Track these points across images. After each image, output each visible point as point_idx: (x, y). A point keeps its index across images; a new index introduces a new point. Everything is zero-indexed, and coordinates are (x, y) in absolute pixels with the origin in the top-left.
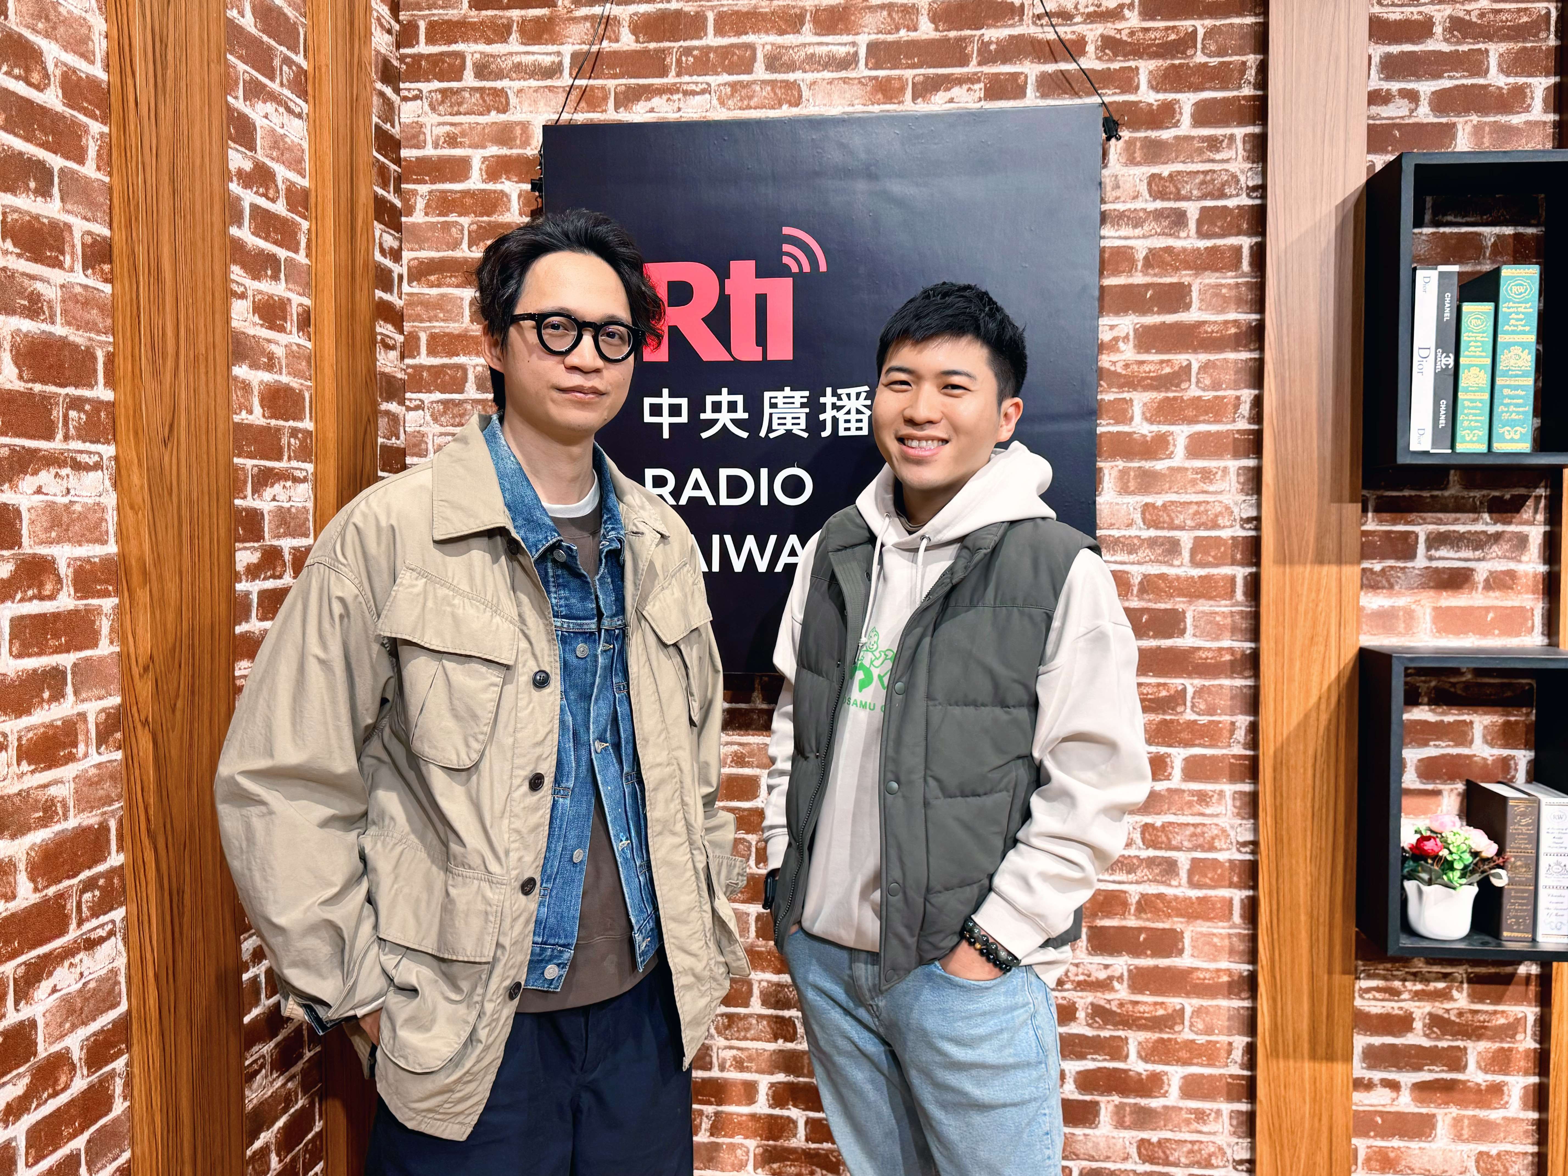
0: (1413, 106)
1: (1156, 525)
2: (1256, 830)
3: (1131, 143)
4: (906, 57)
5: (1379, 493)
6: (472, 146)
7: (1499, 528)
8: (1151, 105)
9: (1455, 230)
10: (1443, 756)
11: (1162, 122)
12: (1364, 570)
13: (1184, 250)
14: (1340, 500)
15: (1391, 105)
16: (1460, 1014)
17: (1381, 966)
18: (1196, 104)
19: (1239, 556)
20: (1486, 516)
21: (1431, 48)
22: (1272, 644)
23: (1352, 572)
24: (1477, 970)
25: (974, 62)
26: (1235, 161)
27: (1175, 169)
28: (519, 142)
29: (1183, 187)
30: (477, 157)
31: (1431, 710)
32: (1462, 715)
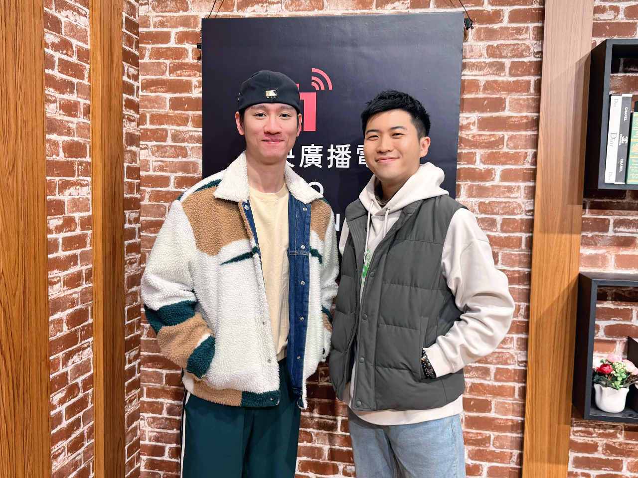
0: (616, 14)
1: (485, 213)
2: (527, 356)
3: (479, 30)
5: (592, 200)
6: (172, 27)
8: (489, 12)
9: (634, 75)
10: (617, 325)
11: (494, 20)
12: (583, 236)
13: (503, 82)
14: (573, 203)
15: (605, 14)
16: (620, 444)
17: (584, 421)
18: (511, 12)
19: (524, 228)
22: (537, 270)
23: (577, 238)
24: (629, 425)
26: (529, 40)
27: (500, 43)
28: (192, 25)
29: (503, 52)
30: (174, 32)
31: (612, 303)
32: (628, 306)
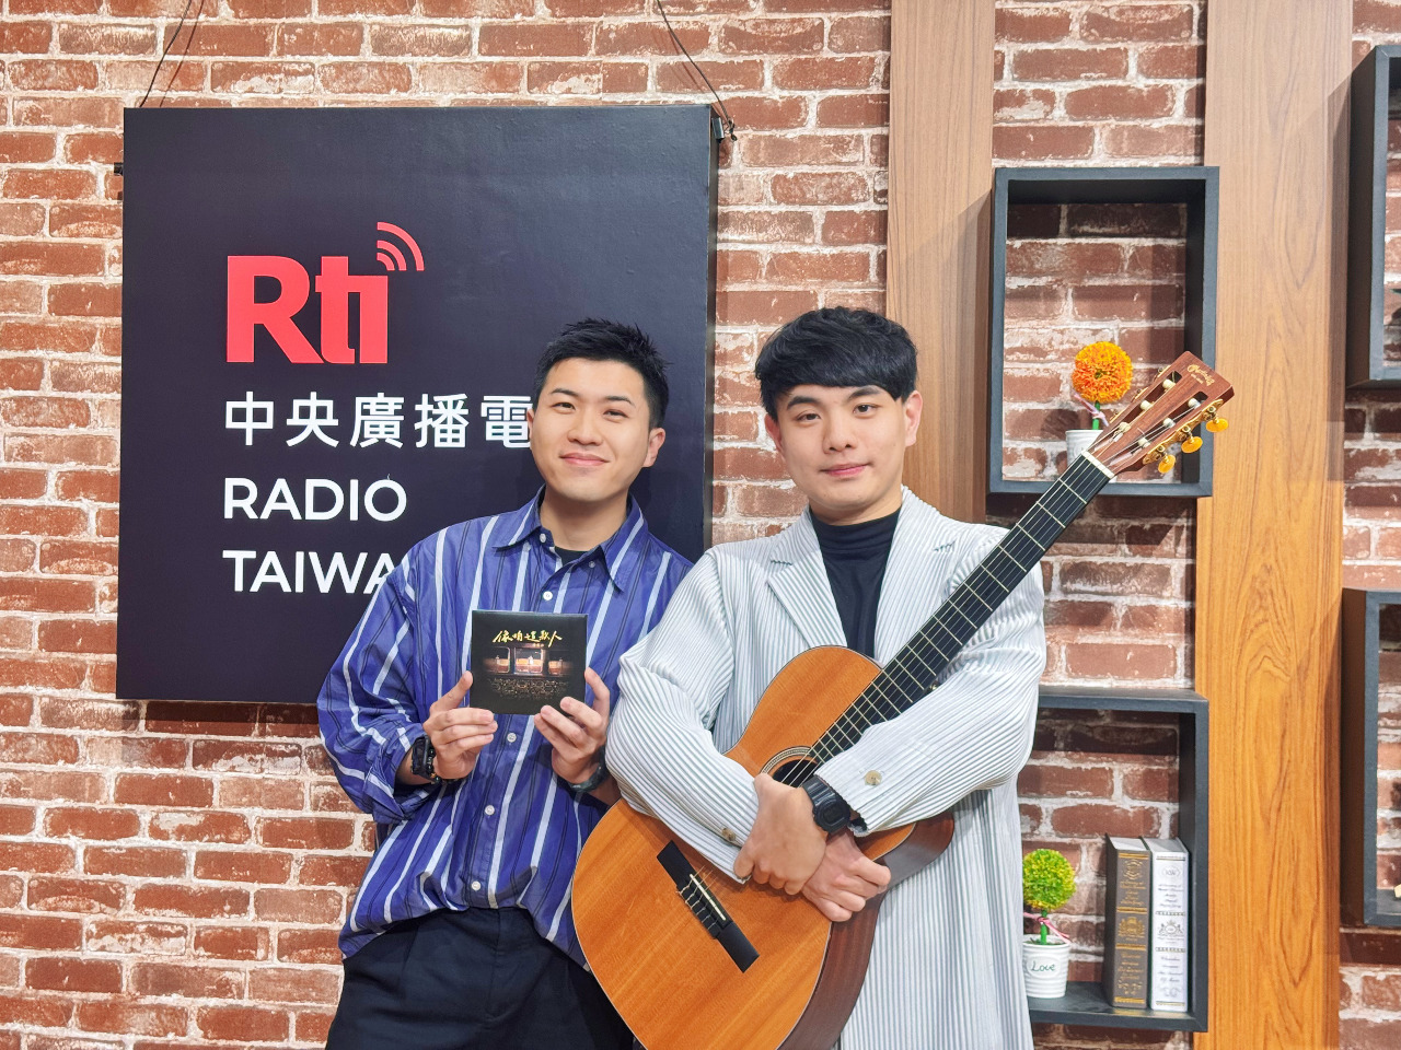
0: (1048, 108)
3: (754, 142)
4: (522, 43)
6: (58, 123)
7: (1139, 560)
8: (775, 102)
9: (1092, 241)
10: (1081, 807)
11: (787, 121)
13: (810, 256)
15: (1025, 107)
18: (822, 103)
20: (1125, 547)
21: (1067, 47)
25: (593, 51)
26: (862, 164)
27: (800, 171)
28: (106, 120)
29: (809, 190)
30: (62, 135)
31: (1066, 756)
32: (1102, 761)
